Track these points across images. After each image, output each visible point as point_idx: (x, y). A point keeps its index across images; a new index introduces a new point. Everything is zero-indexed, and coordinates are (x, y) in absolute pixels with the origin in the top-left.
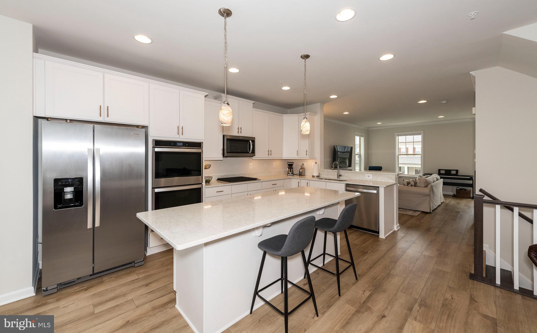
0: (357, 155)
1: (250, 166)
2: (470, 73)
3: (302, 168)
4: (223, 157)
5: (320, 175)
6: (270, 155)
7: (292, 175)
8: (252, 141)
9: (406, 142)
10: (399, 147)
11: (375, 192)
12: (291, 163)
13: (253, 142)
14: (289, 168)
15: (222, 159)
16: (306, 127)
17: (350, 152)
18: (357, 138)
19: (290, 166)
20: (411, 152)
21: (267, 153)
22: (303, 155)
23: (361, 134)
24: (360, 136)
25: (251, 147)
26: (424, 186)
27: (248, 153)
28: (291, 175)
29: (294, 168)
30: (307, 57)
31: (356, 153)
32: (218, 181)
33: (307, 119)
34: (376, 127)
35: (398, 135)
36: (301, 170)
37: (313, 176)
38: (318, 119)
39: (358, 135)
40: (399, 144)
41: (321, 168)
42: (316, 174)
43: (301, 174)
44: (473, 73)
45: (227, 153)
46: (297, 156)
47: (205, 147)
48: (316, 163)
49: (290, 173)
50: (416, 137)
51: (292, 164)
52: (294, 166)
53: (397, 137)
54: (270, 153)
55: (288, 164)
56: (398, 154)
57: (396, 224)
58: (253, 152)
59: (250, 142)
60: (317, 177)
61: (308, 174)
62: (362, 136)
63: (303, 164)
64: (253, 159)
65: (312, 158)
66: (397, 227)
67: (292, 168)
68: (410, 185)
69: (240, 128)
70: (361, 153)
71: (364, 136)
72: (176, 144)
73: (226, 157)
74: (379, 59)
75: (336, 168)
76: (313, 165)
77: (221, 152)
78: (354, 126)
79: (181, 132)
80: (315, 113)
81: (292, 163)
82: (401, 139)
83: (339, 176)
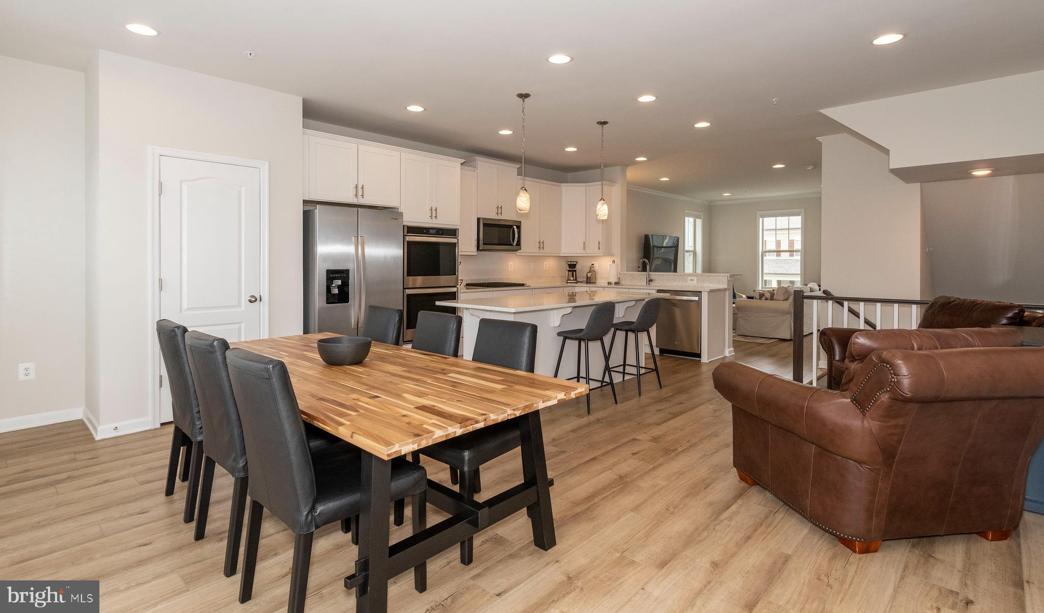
0: (688, 251)
1: (510, 267)
2: (817, 138)
3: (592, 270)
4: (477, 250)
5: (620, 280)
6: (541, 249)
7: (575, 281)
8: (516, 226)
9: (789, 229)
10: (764, 240)
11: (697, 298)
12: (573, 263)
13: (519, 227)
14: (569, 271)
15: (476, 254)
16: (603, 210)
17: (675, 247)
18: (689, 221)
19: (572, 267)
20: (785, 246)
21: (538, 245)
22: (593, 249)
23: (695, 213)
24: (696, 217)
25: (516, 236)
26: (782, 298)
27: (512, 245)
28: (573, 282)
29: (577, 272)
30: (605, 123)
31: (686, 249)
32: (468, 287)
33: (604, 200)
34: (721, 201)
35: (763, 216)
36: (589, 275)
37: (609, 283)
38: (617, 192)
39: (689, 215)
40: (765, 232)
41: (621, 271)
42: (613, 280)
43: (590, 281)
44: (819, 139)
45: (484, 244)
46: (584, 252)
47: (461, 234)
48: (614, 262)
49: (572, 279)
50: (792, 218)
51: (576, 265)
52: (578, 267)
53: (761, 219)
54: (541, 246)
55: (569, 265)
56: (762, 249)
57: (729, 348)
58: (519, 244)
59: (513, 228)
60: (616, 283)
61: (601, 281)
62: (699, 218)
63: (593, 264)
64: (518, 254)
65: (608, 253)
66: (730, 352)
67: (575, 271)
68: (764, 298)
69: (500, 207)
70: (697, 250)
71: (702, 216)
72: (428, 231)
73: (481, 250)
74: (693, 126)
75: (644, 269)
76: (610, 264)
77: (475, 243)
78: (682, 198)
79: (434, 215)
80: (612, 182)
81: (575, 263)
82: (768, 222)
83: (649, 281)
